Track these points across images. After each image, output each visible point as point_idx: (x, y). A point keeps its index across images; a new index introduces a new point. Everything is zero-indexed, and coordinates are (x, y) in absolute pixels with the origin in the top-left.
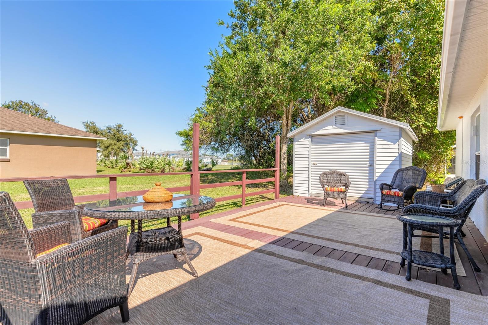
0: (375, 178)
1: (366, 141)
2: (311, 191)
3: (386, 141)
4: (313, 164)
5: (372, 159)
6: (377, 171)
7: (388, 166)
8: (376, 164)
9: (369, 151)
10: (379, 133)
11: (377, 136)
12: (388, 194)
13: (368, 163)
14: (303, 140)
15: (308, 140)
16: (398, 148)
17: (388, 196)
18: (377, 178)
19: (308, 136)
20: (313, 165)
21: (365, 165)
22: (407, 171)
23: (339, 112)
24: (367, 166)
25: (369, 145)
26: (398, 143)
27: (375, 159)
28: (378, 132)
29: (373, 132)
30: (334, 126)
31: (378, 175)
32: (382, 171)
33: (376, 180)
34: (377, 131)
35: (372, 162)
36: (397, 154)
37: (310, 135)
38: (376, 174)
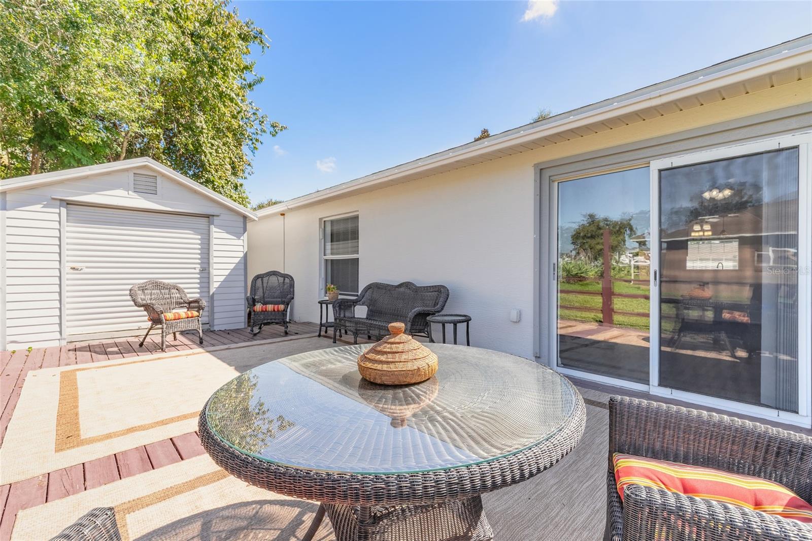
0: (212, 291)
1: (195, 230)
2: (67, 332)
3: (227, 233)
4: (73, 269)
5: (205, 261)
6: (216, 278)
7: (230, 271)
8: (212, 268)
9: (200, 247)
10: (216, 220)
11: (215, 224)
12: (262, 311)
13: (199, 266)
14: (38, 207)
15: (57, 210)
16: (243, 246)
17: (263, 313)
18: (215, 289)
19: (58, 203)
20: (72, 271)
21: (193, 271)
22: (268, 277)
23: (145, 167)
24: (197, 271)
25: (200, 237)
26: (242, 238)
27: (211, 261)
28: (215, 218)
29: (208, 216)
30: (130, 192)
31: (216, 285)
32: (222, 278)
33: (213, 294)
34: (213, 216)
35: (205, 266)
36: (242, 255)
37: (61, 200)
38: (213, 284)
